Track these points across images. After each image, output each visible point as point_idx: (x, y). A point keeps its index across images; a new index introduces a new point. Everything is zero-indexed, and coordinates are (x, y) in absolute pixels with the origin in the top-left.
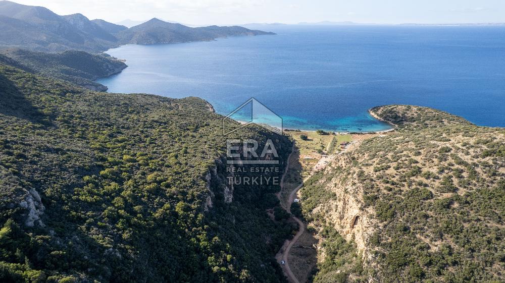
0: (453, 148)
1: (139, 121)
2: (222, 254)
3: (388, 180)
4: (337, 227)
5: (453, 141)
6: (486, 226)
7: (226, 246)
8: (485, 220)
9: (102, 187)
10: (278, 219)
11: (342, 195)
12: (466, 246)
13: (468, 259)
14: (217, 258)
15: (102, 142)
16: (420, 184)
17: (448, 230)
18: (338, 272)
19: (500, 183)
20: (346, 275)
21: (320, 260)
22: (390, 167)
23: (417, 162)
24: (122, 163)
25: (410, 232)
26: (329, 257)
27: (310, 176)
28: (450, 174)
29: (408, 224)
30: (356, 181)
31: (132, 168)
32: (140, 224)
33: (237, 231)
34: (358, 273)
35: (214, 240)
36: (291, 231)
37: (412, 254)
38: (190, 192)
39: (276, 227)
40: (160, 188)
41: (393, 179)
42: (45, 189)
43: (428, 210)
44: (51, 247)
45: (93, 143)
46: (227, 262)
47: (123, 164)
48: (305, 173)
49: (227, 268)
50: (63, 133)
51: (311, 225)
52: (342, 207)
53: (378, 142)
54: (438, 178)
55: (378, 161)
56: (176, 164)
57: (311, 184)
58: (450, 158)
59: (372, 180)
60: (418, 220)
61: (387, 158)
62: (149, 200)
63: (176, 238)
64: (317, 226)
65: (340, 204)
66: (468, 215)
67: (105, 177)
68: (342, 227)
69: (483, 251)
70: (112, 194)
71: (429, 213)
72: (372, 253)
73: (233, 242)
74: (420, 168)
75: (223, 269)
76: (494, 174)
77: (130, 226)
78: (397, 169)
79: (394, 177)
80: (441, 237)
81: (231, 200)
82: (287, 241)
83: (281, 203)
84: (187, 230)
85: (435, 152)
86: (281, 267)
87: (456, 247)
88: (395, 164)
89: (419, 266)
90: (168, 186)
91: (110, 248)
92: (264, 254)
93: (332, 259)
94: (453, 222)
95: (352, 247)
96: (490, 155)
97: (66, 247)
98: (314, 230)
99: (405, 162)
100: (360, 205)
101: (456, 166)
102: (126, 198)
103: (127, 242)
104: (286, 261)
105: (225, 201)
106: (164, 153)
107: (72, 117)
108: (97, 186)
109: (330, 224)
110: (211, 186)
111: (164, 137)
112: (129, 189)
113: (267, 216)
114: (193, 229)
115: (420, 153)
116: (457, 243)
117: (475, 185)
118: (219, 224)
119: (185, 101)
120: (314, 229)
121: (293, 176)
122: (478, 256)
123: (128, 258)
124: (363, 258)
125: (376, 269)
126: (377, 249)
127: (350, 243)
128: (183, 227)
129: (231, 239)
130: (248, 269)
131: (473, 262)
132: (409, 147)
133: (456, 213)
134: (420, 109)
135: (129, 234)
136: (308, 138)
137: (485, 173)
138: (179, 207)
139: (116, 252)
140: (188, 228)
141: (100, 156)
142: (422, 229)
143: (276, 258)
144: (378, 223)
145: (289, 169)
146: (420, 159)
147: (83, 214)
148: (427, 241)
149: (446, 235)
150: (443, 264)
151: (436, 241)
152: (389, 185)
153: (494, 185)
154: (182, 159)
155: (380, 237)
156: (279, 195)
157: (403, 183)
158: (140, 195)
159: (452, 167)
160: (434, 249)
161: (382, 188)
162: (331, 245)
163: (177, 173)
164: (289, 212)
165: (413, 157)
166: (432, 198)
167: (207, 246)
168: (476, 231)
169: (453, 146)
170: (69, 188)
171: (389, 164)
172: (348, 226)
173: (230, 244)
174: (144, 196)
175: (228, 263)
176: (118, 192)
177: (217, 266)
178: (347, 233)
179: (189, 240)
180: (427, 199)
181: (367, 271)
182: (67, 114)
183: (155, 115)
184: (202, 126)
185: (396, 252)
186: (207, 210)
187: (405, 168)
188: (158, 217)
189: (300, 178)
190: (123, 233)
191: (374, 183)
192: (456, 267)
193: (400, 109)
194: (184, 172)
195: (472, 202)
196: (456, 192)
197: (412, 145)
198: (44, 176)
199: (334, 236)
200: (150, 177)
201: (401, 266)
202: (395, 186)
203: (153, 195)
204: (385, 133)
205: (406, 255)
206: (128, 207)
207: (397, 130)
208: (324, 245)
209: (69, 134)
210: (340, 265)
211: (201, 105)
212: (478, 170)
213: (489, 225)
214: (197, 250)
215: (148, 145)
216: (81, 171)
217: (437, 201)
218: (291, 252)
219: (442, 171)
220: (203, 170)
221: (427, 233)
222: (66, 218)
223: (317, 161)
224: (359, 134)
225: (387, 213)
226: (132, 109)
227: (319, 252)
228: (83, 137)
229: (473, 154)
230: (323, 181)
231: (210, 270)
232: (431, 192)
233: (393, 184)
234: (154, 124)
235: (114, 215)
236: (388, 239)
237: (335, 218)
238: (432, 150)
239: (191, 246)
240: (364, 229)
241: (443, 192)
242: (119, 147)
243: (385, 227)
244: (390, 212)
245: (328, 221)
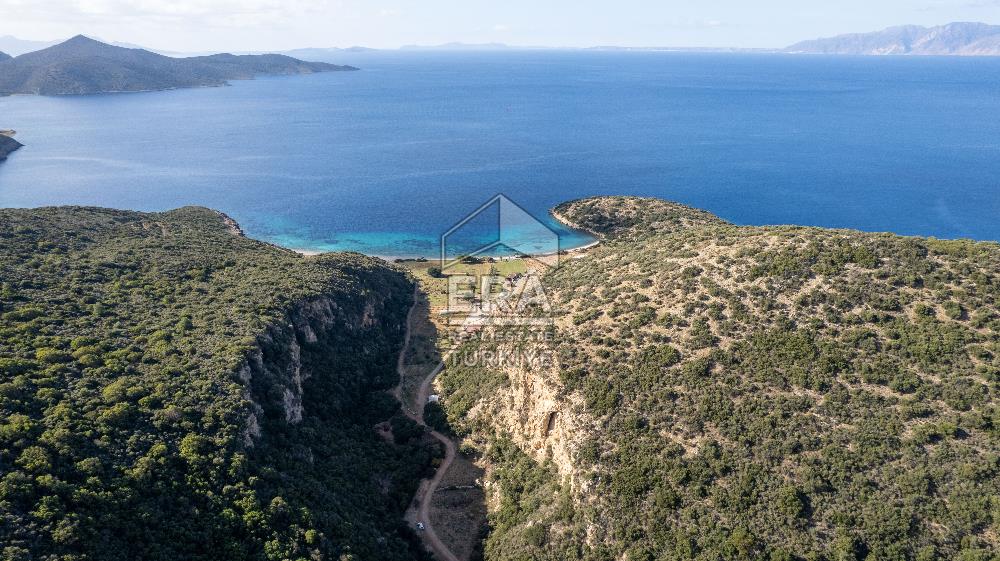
0: (704, 268)
1: (68, 268)
2: (294, 533)
3: (601, 338)
4: (518, 439)
5: (702, 254)
6: (767, 397)
7: (299, 513)
8: (764, 387)
10: (401, 439)
11: (521, 376)
12: (741, 437)
13: (745, 460)
14: (283, 541)
16: (657, 339)
17: (710, 414)
18: (530, 524)
19: (780, 321)
20: (545, 528)
21: (492, 508)
22: (602, 313)
23: (647, 300)
24: (35, 367)
25: (648, 429)
26: (509, 500)
27: (455, 347)
28: (705, 314)
30: (544, 346)
31: (62, 376)
32: (96, 501)
33: (321, 478)
34: (565, 521)
35: (273, 504)
36: (430, 460)
37: (657, 468)
38: (208, 411)
39: (399, 457)
40: (138, 412)
41: (608, 335)
43: (674, 384)
46: (309, 545)
47: (37, 369)
48: (444, 341)
49: (308, 557)
51: (468, 442)
52: (522, 400)
53: (574, 268)
54: (686, 325)
55: (579, 305)
56: (169, 354)
57: (459, 363)
59: (573, 341)
60: (661, 404)
61: (595, 297)
62: (112, 441)
63: (187, 516)
64: (479, 442)
65: (519, 395)
66: (738, 384)
68: (527, 438)
69: (766, 441)
70: (15, 443)
71: (678, 389)
72: (587, 478)
73: (316, 503)
74: (653, 310)
76: (771, 307)
77: (72, 507)
78: (614, 315)
79: (611, 331)
80: (701, 429)
81: (299, 417)
82: (425, 482)
83: (403, 408)
84: (210, 493)
85: (675, 279)
86: (418, 533)
87: (725, 442)
88: (610, 308)
89: (670, 487)
90: (157, 404)
92: (381, 515)
93: (516, 502)
94: (718, 399)
95: (548, 473)
96: (762, 275)
98: (474, 452)
99: (627, 301)
100: (555, 392)
101: (713, 299)
102: (53, 445)
103: (67, 547)
104: (428, 521)
105: (288, 418)
106: (138, 333)
109: (503, 434)
110: (254, 393)
111: (136, 298)
112: (60, 424)
113: (378, 438)
114: (224, 490)
115: (650, 281)
116: (725, 435)
117: (744, 329)
118: (279, 469)
119: (175, 218)
120: (473, 449)
121: (421, 350)
122: (760, 451)
124: (572, 491)
125: (598, 507)
126: (594, 469)
127: (545, 466)
128: (201, 488)
129: (309, 496)
130: (353, 552)
132: (631, 272)
133: (719, 383)
134: (640, 202)
135: (69, 528)
137: (757, 306)
138: (187, 447)
140: (213, 488)
142: (667, 419)
143: (406, 519)
144: (591, 420)
145: (411, 337)
146: (651, 292)
148: (679, 439)
149: (707, 424)
150: (707, 475)
151: (693, 437)
152: (602, 347)
153: (773, 325)
154: (182, 343)
155: (597, 445)
156: (397, 393)
157: (628, 340)
158: (88, 433)
159: (705, 302)
160: (691, 453)
161: (591, 354)
162: (509, 475)
163: (174, 374)
164: (422, 423)
165: (641, 291)
166: (679, 361)
167: (259, 521)
168: (753, 409)
169: (704, 265)
171: (599, 308)
172: (538, 433)
173: (309, 507)
174: (99, 436)
175: (309, 549)
176: (32, 437)
177: (286, 558)
178: (538, 447)
179: (217, 514)
180: (671, 363)
181: (582, 513)
183: (105, 253)
184: (218, 268)
185: (630, 468)
186: (250, 443)
187: (628, 312)
188: (138, 475)
189: (436, 354)
190: (54, 527)
191: (576, 345)
192: (728, 477)
193: (606, 203)
194: (190, 369)
195: (742, 360)
196: (717, 346)
197: (635, 269)
199: (513, 457)
200: (109, 391)
201: (640, 493)
202: (614, 347)
203: (122, 429)
204: (584, 251)
205: (647, 471)
206: (60, 464)
207: (604, 242)
208: (498, 478)
210: (531, 511)
211: (208, 221)
212: (747, 302)
213: (770, 395)
214: (239, 531)
215: (96, 320)
217: (687, 366)
218: (435, 503)
219: (690, 311)
220: (233, 359)
221: (678, 425)
225: (606, 401)
226: (47, 243)
227: (489, 493)
229: (736, 276)
232: (676, 351)
233: (610, 343)
234: (107, 272)
235: (24, 490)
236: (612, 448)
237: (511, 422)
238: (671, 274)
239: (224, 525)
240: (569, 434)
241: (697, 348)
242: (23, 332)
243: (605, 427)
244: (610, 396)
245: (498, 429)
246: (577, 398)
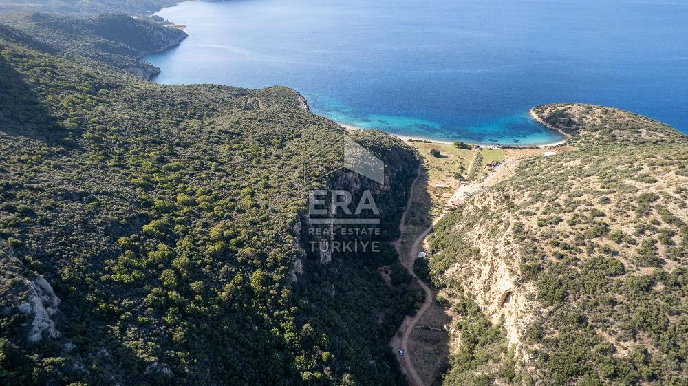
0: (661, 196)
1: (201, 132)
2: (315, 352)
3: (559, 241)
4: (479, 302)
5: (660, 182)
7: (320, 338)
9: (146, 255)
10: (395, 283)
11: (489, 257)
12: (672, 352)
13: (673, 372)
14: (308, 357)
15: (148, 173)
16: (607, 251)
17: (645, 325)
18: (479, 373)
20: (490, 380)
21: (453, 350)
22: (562, 220)
23: (603, 215)
24: (175, 208)
25: (587, 325)
26: (466, 348)
27: (443, 215)
28: (655, 237)
29: (585, 313)
30: (511, 239)
31: (189, 216)
32: (199, 313)
33: (338, 310)
34: (507, 379)
35: (304, 330)
36: (414, 303)
37: (589, 359)
38: (271, 254)
39: (392, 296)
40: (229, 249)
41: (565, 240)
42: (61, 268)
43: (616, 292)
44: (64, 376)
45: (134, 175)
46: (323, 363)
47: (176, 210)
48: (436, 209)
49: (322, 372)
50: (92, 160)
51: (442, 294)
52: (488, 275)
54: (635, 243)
55: (543, 209)
56: (252, 206)
57: (444, 229)
58: (654, 211)
59: (535, 240)
60: (601, 307)
61: (558, 205)
62: (212, 269)
63: (251, 330)
64: (450, 296)
65: (486, 270)
66: (676, 305)
67: (149, 235)
68: (487, 303)
70: (159, 266)
71: (617, 297)
72: (529, 352)
73: (333, 329)
74: (607, 225)
75: (317, 375)
77: (185, 316)
78: (573, 223)
79: (568, 237)
80: (634, 335)
82: (408, 319)
83: (400, 257)
84: (266, 315)
85: (631, 201)
86: (398, 359)
87: (655, 353)
88: (568, 217)
89: (598, 377)
90: (240, 245)
91: (153, 362)
92: (374, 341)
93: (471, 351)
94: (654, 314)
95: (499, 335)
97: (88, 372)
98: (446, 302)
99: (585, 213)
100: (514, 278)
101: (664, 226)
102: (179, 269)
103: (180, 345)
104: (406, 349)
106: (235, 187)
107: (106, 130)
108: (137, 252)
109: (469, 295)
110: (302, 241)
111: (237, 159)
112: (184, 253)
113: (380, 279)
114: (275, 314)
115: (608, 199)
116: (657, 346)
118: (312, 301)
119: (266, 94)
120: (446, 300)
121: (418, 214)
123: (180, 374)
124: (515, 357)
125: (534, 376)
126: (536, 346)
127: (498, 328)
128: (260, 311)
129: (328, 325)
130: (351, 372)
131: (680, 377)
132: (592, 185)
133: (658, 300)
134: (606, 112)
135: (182, 333)
136: (441, 154)
139: (162, 367)
140: (268, 312)
141: (144, 200)
142: (605, 321)
143: (391, 345)
144: (540, 308)
145: (413, 203)
146: (607, 210)
147: (115, 305)
148: (612, 340)
149: (641, 333)
150: (634, 377)
151: (625, 341)
152: (558, 249)
154: (260, 198)
155: (542, 329)
156: (397, 245)
157: (581, 247)
158: (199, 262)
159: (657, 226)
160: (622, 354)
161: (548, 253)
162: (469, 328)
163: (254, 223)
164: (411, 272)
165: (598, 207)
166: (624, 274)
167: (294, 340)
169: (661, 193)
170: (96, 263)
171: (559, 215)
172: (496, 301)
173: (327, 334)
174: (204, 265)
175: (323, 365)
176: (168, 261)
177: (307, 370)
178: (494, 312)
179: (269, 331)
180: (616, 274)
181: (521, 378)
182: (98, 126)
183: (223, 122)
184: (289, 139)
185: (566, 353)
186: (295, 279)
187: (584, 223)
188: (224, 297)
189: (429, 219)
190: (174, 331)
191: (537, 244)
192: (654, 383)
193: (576, 110)
194: (263, 220)
195: (685, 285)
196: (661, 267)
197: (595, 183)
198: (61, 244)
199: (475, 314)
200: (214, 231)
201: (571, 375)
202: (567, 251)
203: (218, 261)
204: (552, 148)
205: (580, 359)
206: (182, 285)
207: (570, 142)
208: (460, 327)
209: (101, 161)
210: (482, 362)
211: (287, 98)
214: (281, 346)
215: (212, 174)
216: (114, 230)
217: (630, 280)
218: (413, 336)
219: (641, 232)
220: (290, 216)
221: (613, 328)
222: (91, 314)
223: (452, 191)
224: (515, 148)
225: (554, 294)
226: (192, 111)
227: (452, 338)
228: (120, 166)
230: (461, 227)
231: (298, 377)
232: (622, 265)
233: (566, 247)
234: (223, 136)
235: (161, 301)
236: (554, 333)
237: (476, 287)
238: (628, 196)
239: (272, 340)
240: (520, 314)
241: (641, 266)
242: (171, 181)
243: (550, 315)
244: (559, 293)
245: (466, 290)
246: (531, 287)
